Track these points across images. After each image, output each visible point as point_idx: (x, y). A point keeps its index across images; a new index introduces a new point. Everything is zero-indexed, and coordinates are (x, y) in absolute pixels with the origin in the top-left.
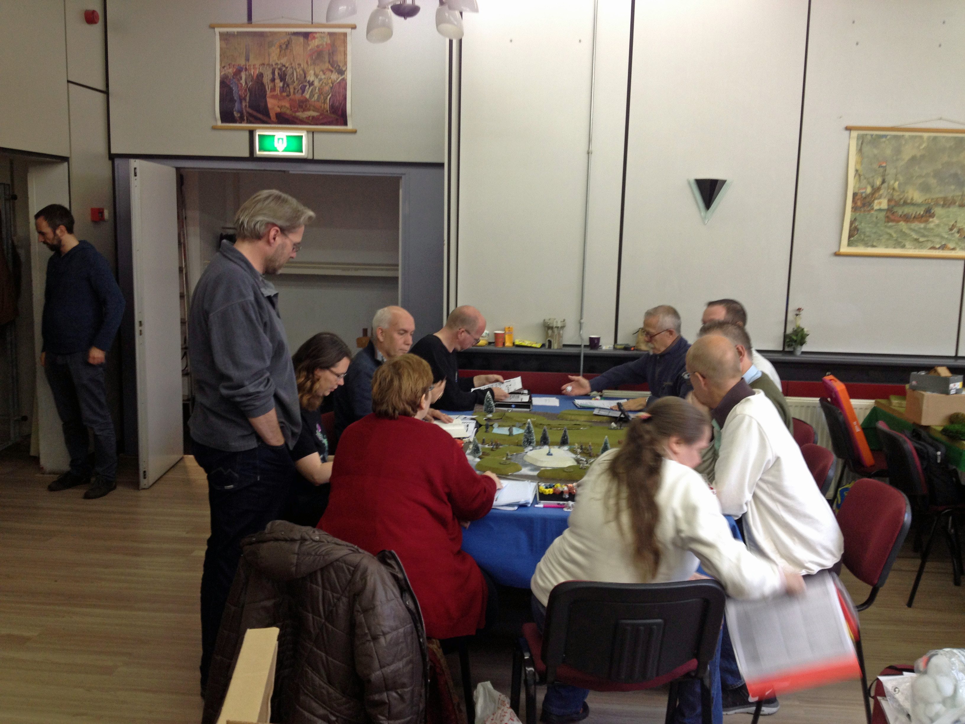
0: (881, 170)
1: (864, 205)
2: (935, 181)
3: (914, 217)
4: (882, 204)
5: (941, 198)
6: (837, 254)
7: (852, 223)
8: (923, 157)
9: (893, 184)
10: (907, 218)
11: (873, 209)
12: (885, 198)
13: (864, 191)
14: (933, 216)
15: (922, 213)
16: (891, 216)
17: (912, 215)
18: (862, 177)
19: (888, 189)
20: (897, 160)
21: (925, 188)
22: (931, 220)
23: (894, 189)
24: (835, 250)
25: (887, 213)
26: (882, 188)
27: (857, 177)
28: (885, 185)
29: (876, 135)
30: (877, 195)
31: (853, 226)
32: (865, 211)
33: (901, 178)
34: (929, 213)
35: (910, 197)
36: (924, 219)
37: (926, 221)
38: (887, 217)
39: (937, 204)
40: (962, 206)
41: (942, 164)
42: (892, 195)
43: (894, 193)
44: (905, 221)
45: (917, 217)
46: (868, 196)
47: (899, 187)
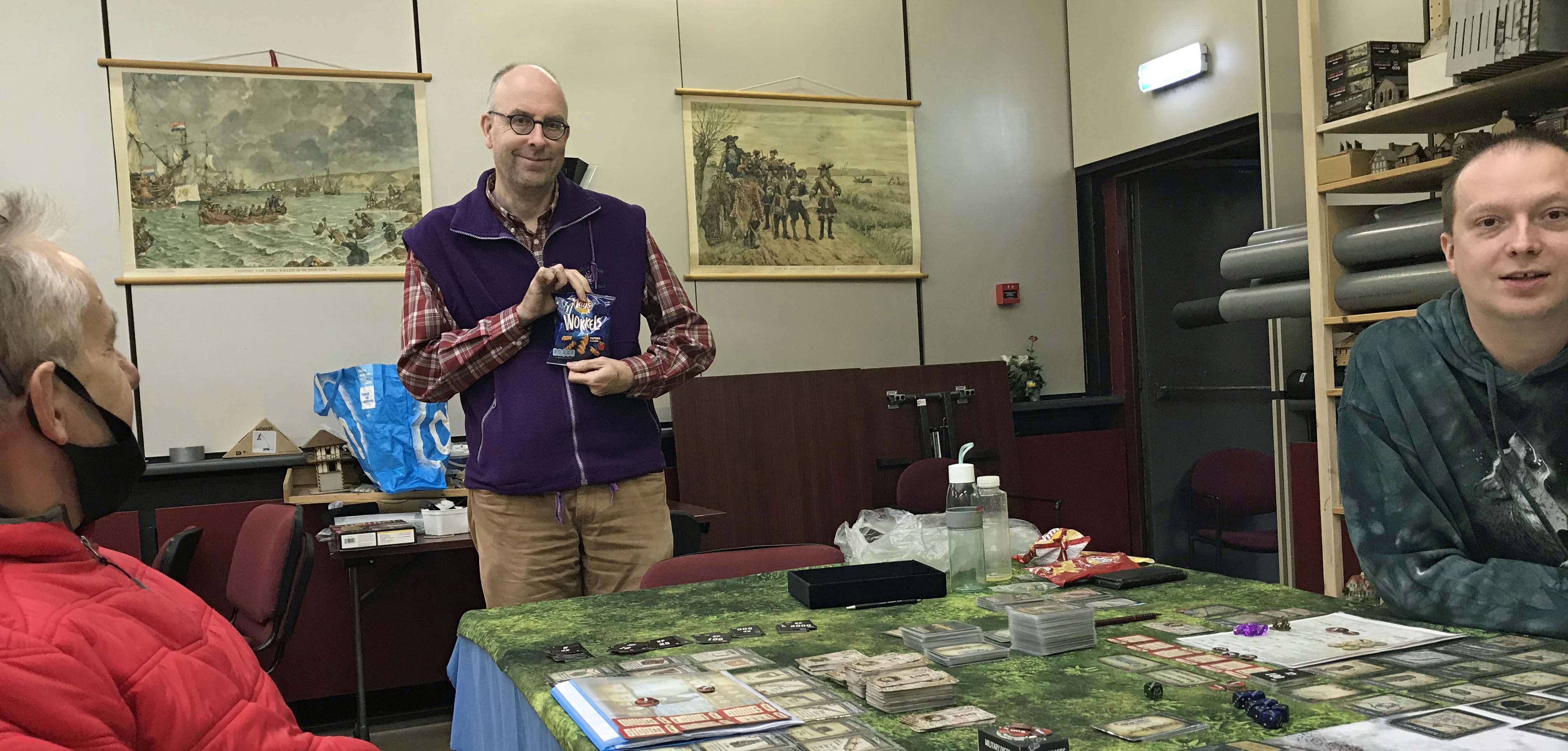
0: (179, 135)
1: (156, 196)
2: (277, 153)
3: (251, 214)
4: (188, 193)
5: (292, 180)
6: (119, 282)
7: (137, 228)
8: (248, 112)
9: (204, 159)
10: (238, 216)
11: (174, 202)
12: (193, 182)
13: (152, 171)
14: (283, 211)
15: (263, 206)
16: (209, 213)
17: (246, 209)
18: (144, 147)
19: (196, 167)
20: (204, 118)
21: (262, 165)
22: (280, 217)
23: (206, 167)
25: (200, 208)
26: (185, 166)
27: (135, 146)
28: (190, 160)
29: (158, 75)
30: (177, 178)
31: (142, 232)
32: (159, 206)
33: (217, 150)
34: (275, 207)
35: (238, 181)
36: (268, 217)
37: (274, 221)
38: (203, 215)
39: (287, 192)
40: (331, 193)
41: (285, 126)
42: (205, 176)
43: (209, 174)
44: (234, 221)
45: (255, 213)
46: (161, 179)
47: (215, 164)
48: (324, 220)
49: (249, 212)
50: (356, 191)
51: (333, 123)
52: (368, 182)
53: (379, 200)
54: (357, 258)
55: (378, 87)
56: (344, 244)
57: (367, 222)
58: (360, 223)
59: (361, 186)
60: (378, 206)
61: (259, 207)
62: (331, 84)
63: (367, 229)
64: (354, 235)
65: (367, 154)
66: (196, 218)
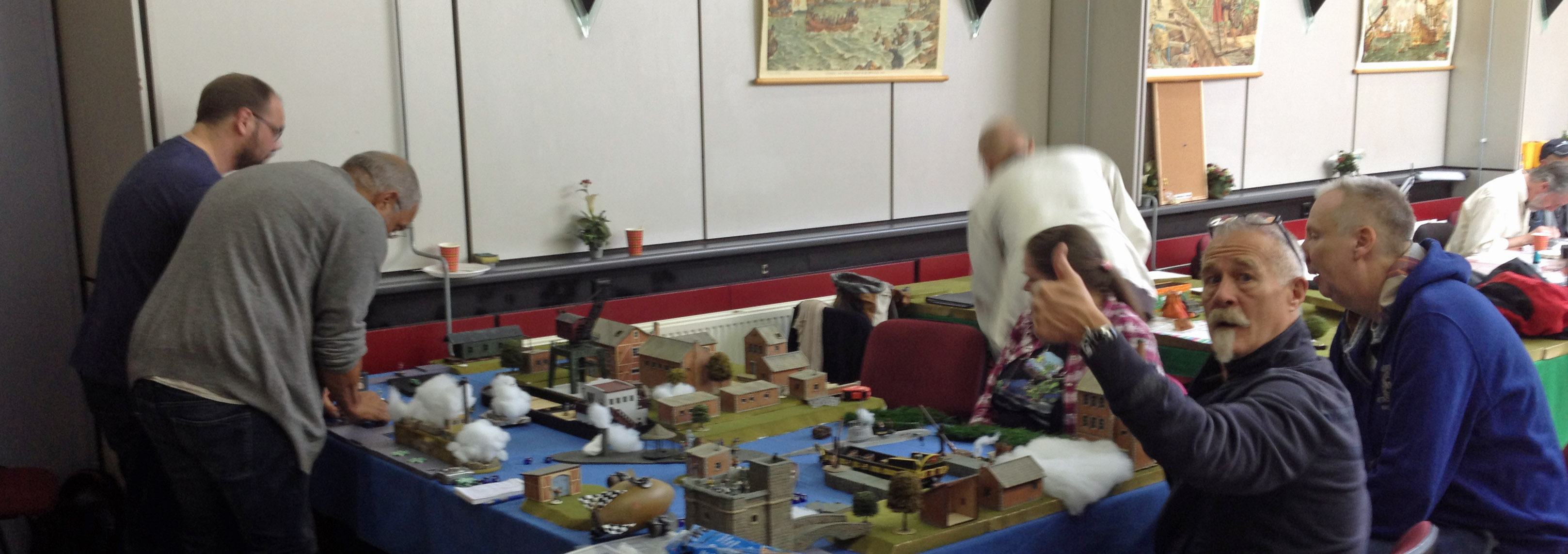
1: (781, 6)
3: (837, 23)
4: (800, 3)
6: (755, 83)
7: (770, 33)
10: (829, 25)
11: (790, 11)
14: (855, 21)
15: (845, 16)
16: (812, 22)
17: (834, 18)
22: (855, 26)
24: (752, 77)
25: (807, 17)
31: (771, 38)
32: (782, 14)
34: (852, 17)
36: (847, 25)
37: (850, 29)
38: (808, 23)
39: (859, 3)
40: (885, 4)
44: (827, 28)
45: (840, 22)
48: (880, 28)
49: (836, 20)
50: (900, 3)
56: (891, 51)
57: (904, 30)
58: (900, 31)
60: (912, 17)
61: (842, 16)
63: (905, 36)
64: (897, 43)
66: (804, 26)
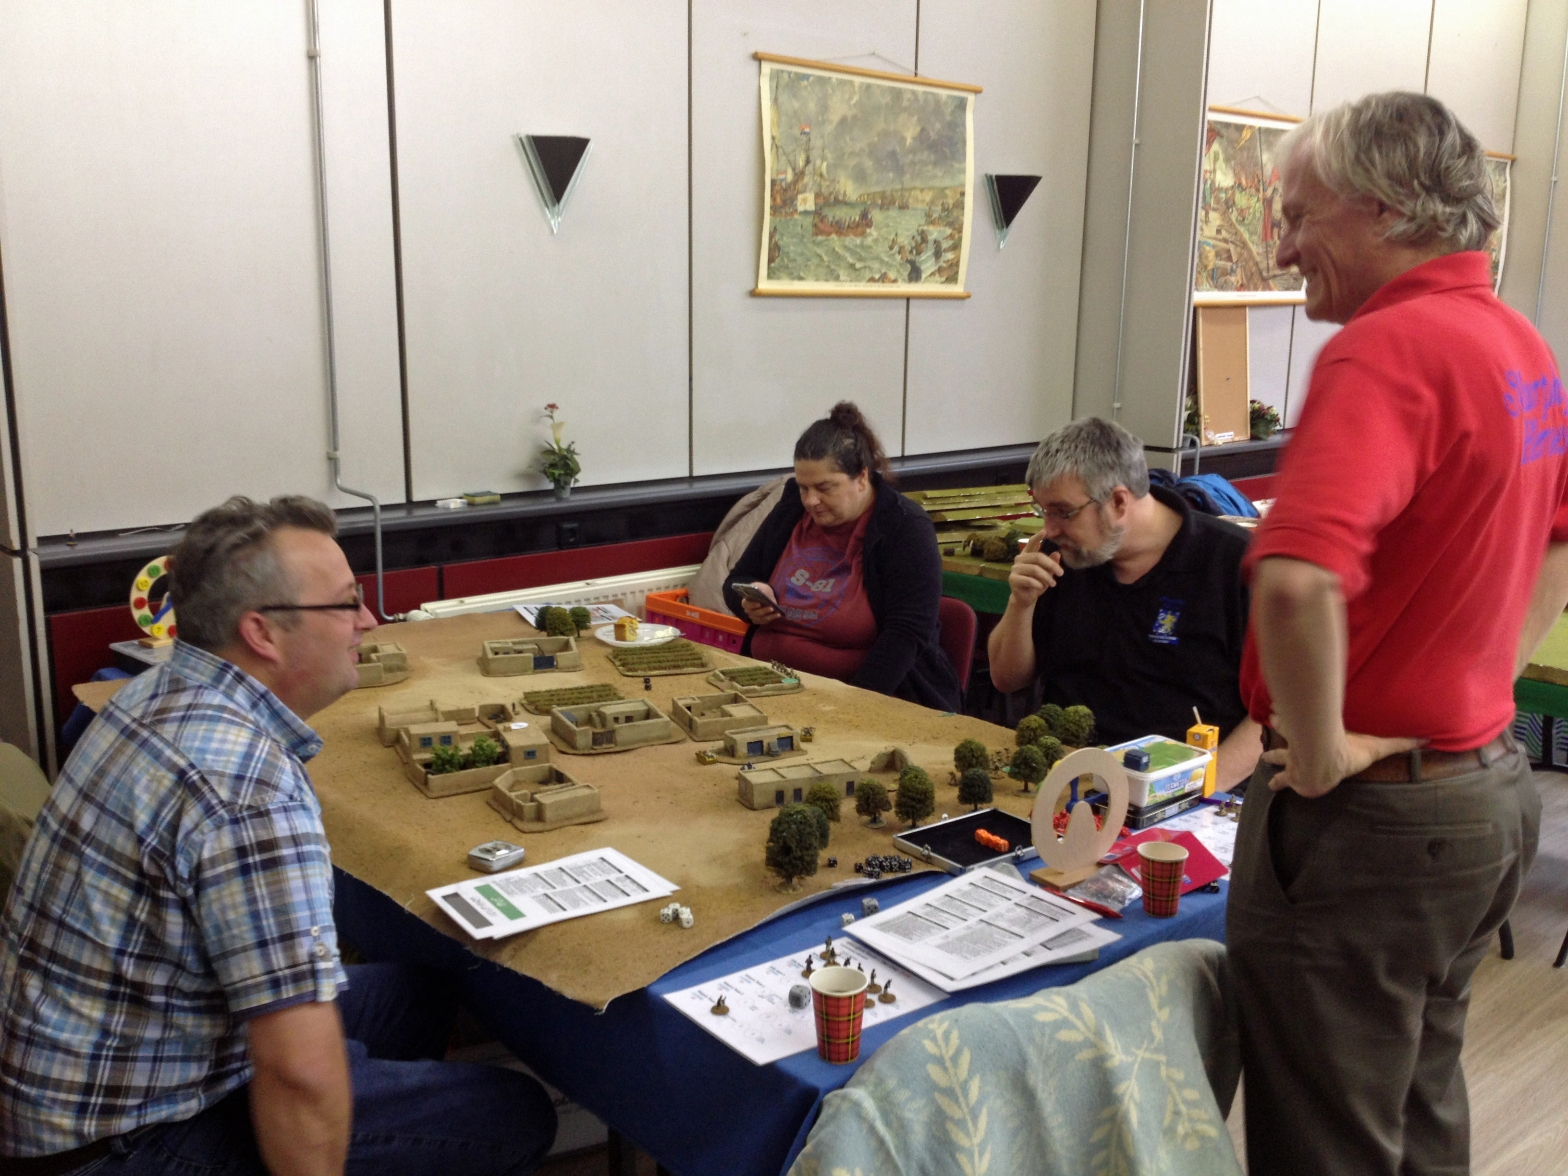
0: (804, 138)
1: (785, 203)
2: (871, 163)
3: (848, 227)
4: (806, 202)
5: (879, 193)
6: (754, 294)
7: (771, 236)
8: (854, 117)
9: (821, 166)
10: (839, 228)
11: (796, 211)
12: (811, 189)
13: (783, 177)
14: (869, 224)
15: (857, 219)
16: (820, 224)
18: (780, 151)
19: (814, 174)
20: (823, 123)
21: (860, 176)
23: (821, 175)
24: (750, 286)
25: (814, 219)
26: (806, 173)
27: (775, 150)
28: (810, 167)
29: (796, 74)
30: (800, 186)
31: (773, 242)
32: (786, 214)
33: (829, 155)
34: (866, 220)
35: (842, 192)
36: (860, 230)
37: (863, 234)
38: (815, 226)
39: (874, 204)
40: (903, 207)
41: (878, 135)
42: (820, 185)
43: (823, 183)
44: (837, 233)
45: (851, 225)
46: (789, 186)
47: (828, 172)
49: (847, 224)
50: (920, 206)
51: (910, 134)
52: (928, 196)
53: (935, 215)
54: (914, 275)
55: (944, 98)
57: (924, 238)
58: (919, 238)
59: (923, 201)
60: (932, 223)
61: (855, 220)
62: (914, 93)
64: (914, 252)
65: (930, 167)
